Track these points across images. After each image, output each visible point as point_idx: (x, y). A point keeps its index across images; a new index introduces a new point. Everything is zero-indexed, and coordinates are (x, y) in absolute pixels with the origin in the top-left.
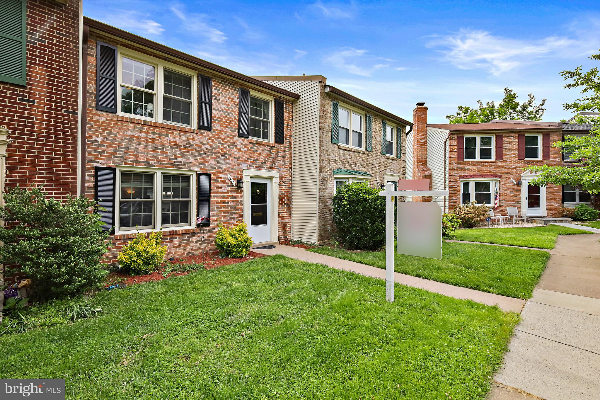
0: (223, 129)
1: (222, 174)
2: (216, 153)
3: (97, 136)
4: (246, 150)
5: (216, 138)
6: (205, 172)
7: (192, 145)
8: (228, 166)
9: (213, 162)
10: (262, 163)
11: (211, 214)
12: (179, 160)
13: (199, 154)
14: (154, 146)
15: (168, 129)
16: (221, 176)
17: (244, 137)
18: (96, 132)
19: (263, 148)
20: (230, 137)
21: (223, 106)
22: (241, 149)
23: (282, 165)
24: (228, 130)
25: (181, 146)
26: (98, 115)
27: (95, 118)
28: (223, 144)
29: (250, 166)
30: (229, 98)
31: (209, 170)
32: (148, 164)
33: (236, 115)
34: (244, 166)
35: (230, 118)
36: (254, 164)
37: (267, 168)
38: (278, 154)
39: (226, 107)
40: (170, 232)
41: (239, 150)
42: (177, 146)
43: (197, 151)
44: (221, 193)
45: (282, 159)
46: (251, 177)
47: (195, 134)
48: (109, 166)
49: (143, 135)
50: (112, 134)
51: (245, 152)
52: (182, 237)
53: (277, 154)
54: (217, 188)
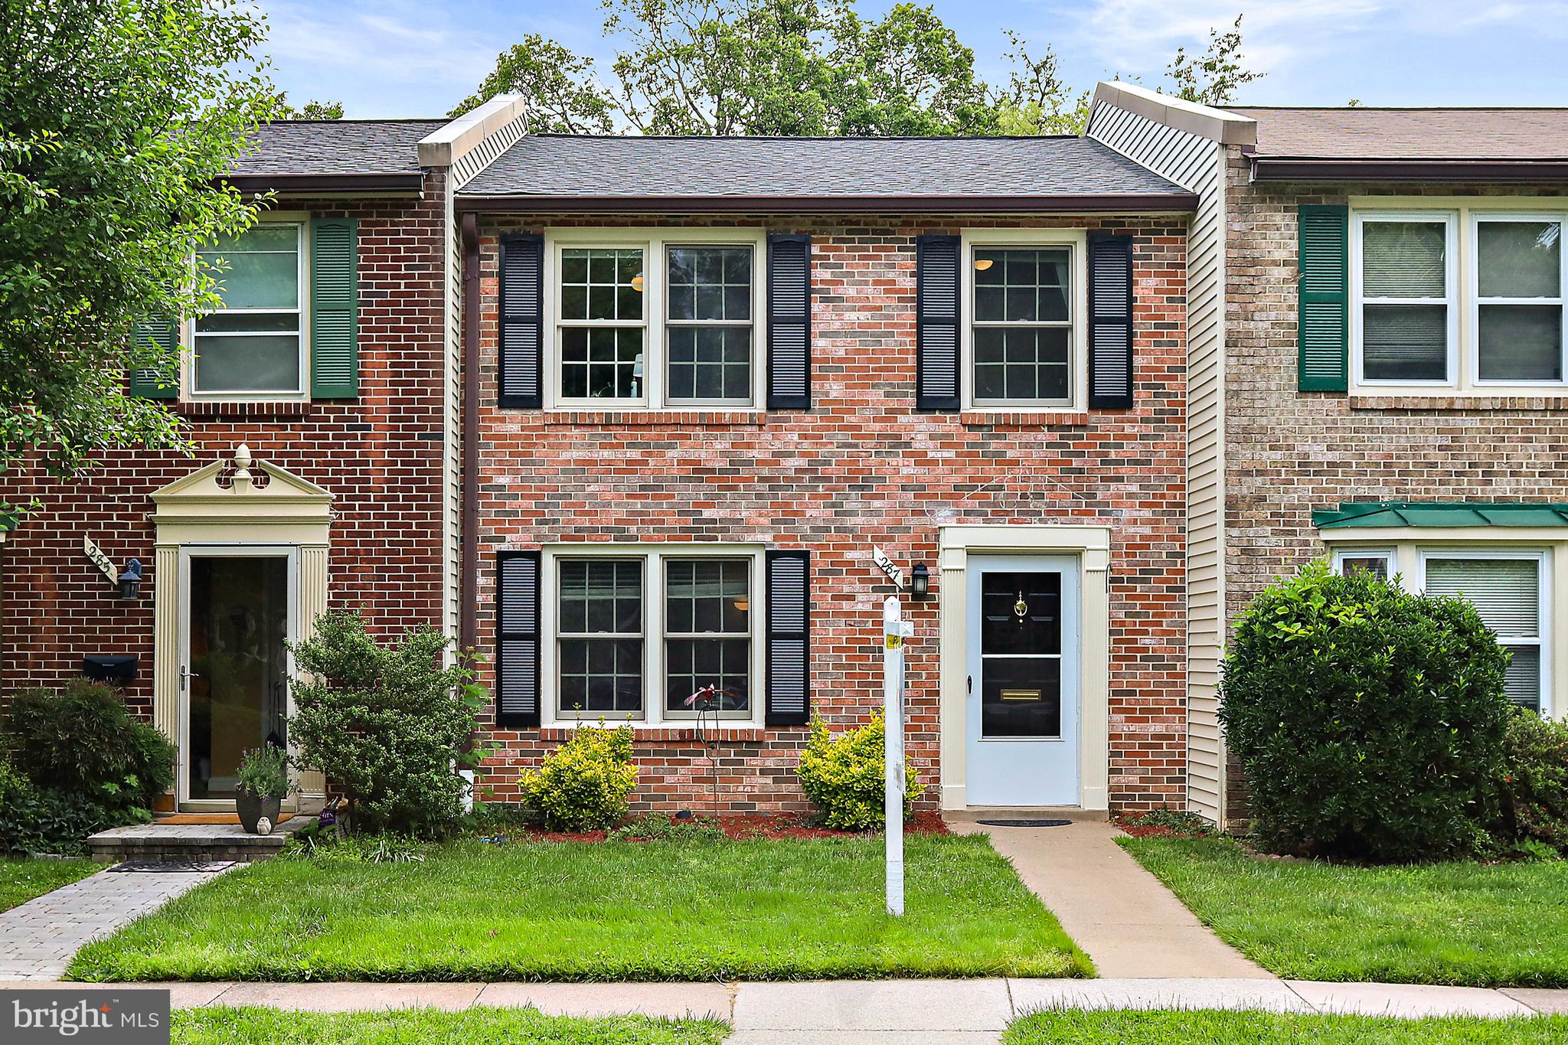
0: (857, 394)
1: (853, 547)
2: (829, 479)
3: (502, 472)
4: (950, 454)
5: (828, 428)
6: (790, 545)
7: (749, 463)
8: (875, 521)
9: (817, 512)
10: (1024, 496)
11: (814, 685)
12: (707, 513)
13: (771, 488)
14: (635, 480)
15: (674, 428)
16: (849, 555)
17: (941, 410)
18: (500, 462)
19: (1029, 437)
20: (883, 420)
21: (852, 316)
22: (930, 455)
23: (1130, 495)
24: (875, 395)
25: (713, 471)
26: (503, 420)
27: (497, 428)
28: (856, 446)
29: (967, 513)
30: (876, 283)
31: (803, 538)
32: (621, 536)
33: (908, 334)
34: (943, 516)
35: (883, 351)
36: (989, 505)
37: (1048, 513)
38: (1107, 454)
39: (864, 316)
40: (682, 732)
41: (921, 459)
42: (699, 472)
43: (762, 479)
44: (851, 614)
45: (1125, 470)
46: (973, 553)
47: (755, 429)
48: (527, 546)
49: (606, 454)
50: (533, 463)
51: (946, 462)
52: (719, 754)
53: (1098, 455)
54: (834, 598)
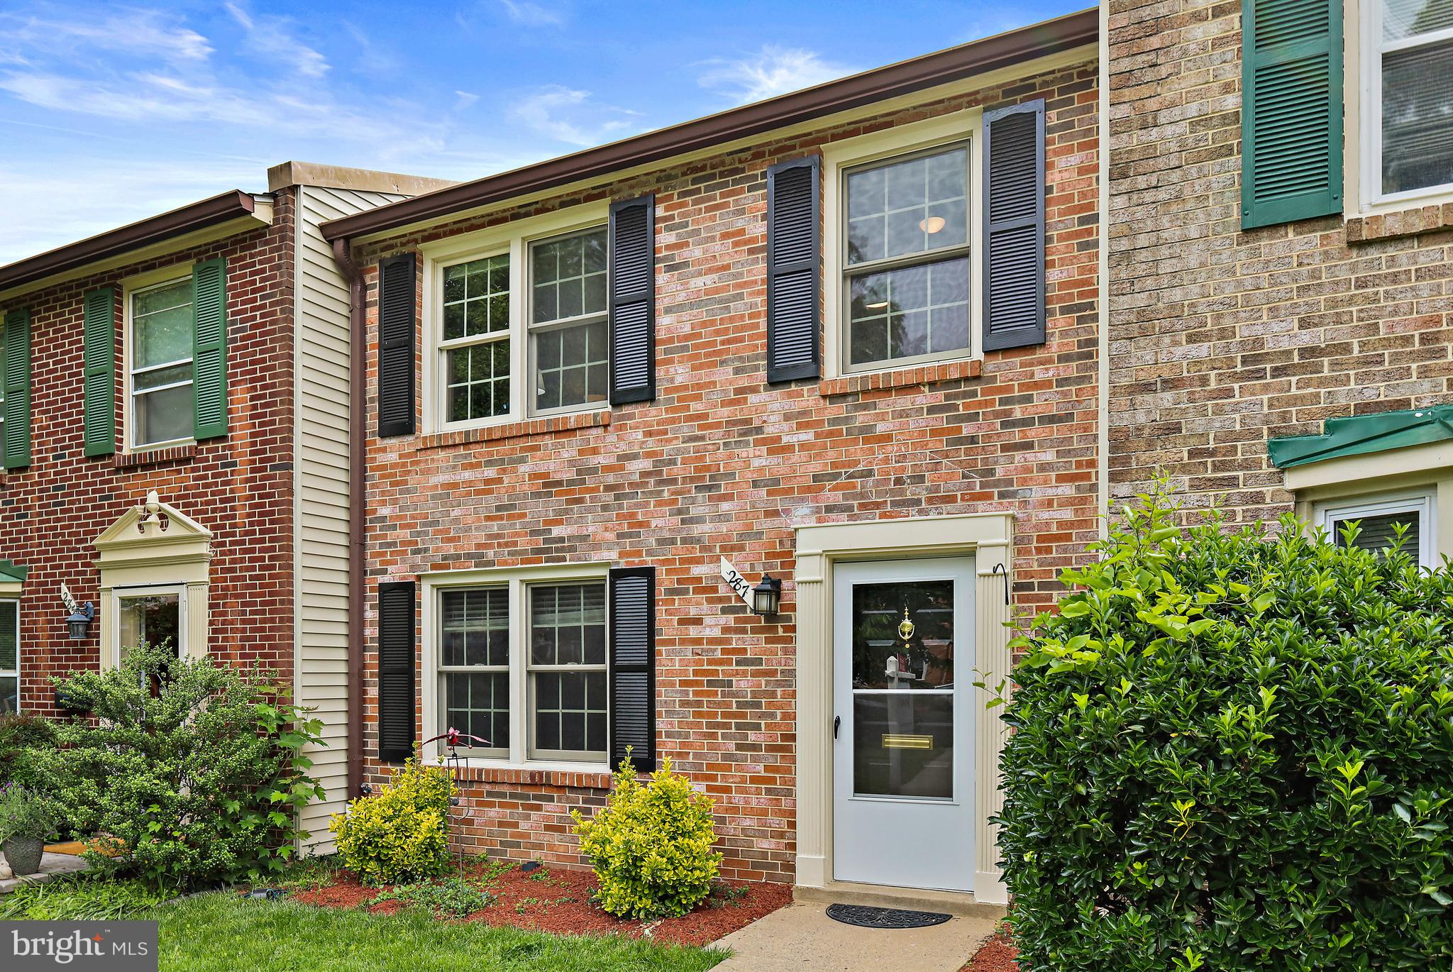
0: (704, 376)
1: (699, 561)
2: (673, 481)
3: (383, 503)
4: (807, 436)
5: (673, 421)
6: (636, 562)
7: (593, 471)
8: (724, 528)
9: (663, 522)
10: (899, 481)
11: (661, 725)
12: (556, 531)
13: (617, 497)
14: (491, 501)
15: (524, 439)
16: (696, 570)
17: (799, 381)
18: (383, 494)
19: (904, 402)
20: (731, 403)
21: (698, 283)
22: (785, 440)
23: (1043, 467)
24: (724, 375)
25: (560, 483)
26: (384, 450)
27: (381, 459)
28: (702, 438)
29: (829, 509)
30: (725, 236)
31: (649, 553)
32: (480, 560)
33: (759, 293)
34: (801, 515)
35: (731, 319)
36: (854, 497)
37: (930, 500)
38: (1008, 413)
39: (709, 280)
40: (532, 775)
41: (776, 447)
42: (549, 485)
43: (608, 488)
44: (698, 641)
45: (1034, 433)
46: (837, 560)
47: (600, 431)
48: (404, 577)
49: (468, 475)
50: (408, 491)
51: (804, 446)
52: (569, 800)
53: (997, 415)
54: (682, 622)
